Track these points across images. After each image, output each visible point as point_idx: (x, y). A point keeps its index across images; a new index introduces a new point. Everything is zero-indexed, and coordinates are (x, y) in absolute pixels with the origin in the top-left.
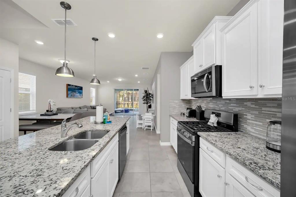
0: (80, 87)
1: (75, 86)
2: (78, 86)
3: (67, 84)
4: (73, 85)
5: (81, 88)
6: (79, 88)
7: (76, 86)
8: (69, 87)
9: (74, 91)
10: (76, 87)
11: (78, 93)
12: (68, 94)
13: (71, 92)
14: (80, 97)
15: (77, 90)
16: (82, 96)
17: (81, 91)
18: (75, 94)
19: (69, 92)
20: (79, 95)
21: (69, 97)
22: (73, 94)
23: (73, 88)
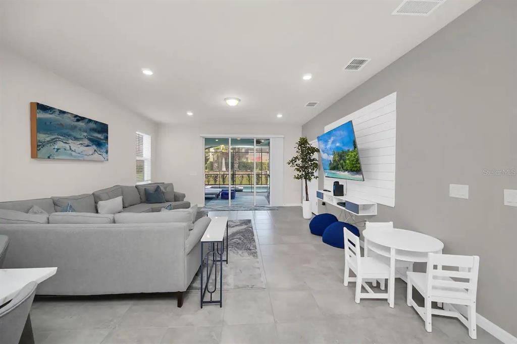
0: (96, 122)
1: (76, 116)
2: (90, 121)
3: (32, 104)
4: (62, 112)
5: (103, 128)
6: (92, 125)
7: (80, 119)
8: (41, 115)
9: (69, 136)
10: (78, 120)
11: (89, 141)
12: (38, 146)
13: (53, 137)
14: (96, 156)
15: (85, 134)
16: (104, 154)
17: (102, 138)
18: (75, 146)
19: (44, 136)
20: (95, 151)
21: (49, 157)
22: (67, 146)
23: (63, 123)
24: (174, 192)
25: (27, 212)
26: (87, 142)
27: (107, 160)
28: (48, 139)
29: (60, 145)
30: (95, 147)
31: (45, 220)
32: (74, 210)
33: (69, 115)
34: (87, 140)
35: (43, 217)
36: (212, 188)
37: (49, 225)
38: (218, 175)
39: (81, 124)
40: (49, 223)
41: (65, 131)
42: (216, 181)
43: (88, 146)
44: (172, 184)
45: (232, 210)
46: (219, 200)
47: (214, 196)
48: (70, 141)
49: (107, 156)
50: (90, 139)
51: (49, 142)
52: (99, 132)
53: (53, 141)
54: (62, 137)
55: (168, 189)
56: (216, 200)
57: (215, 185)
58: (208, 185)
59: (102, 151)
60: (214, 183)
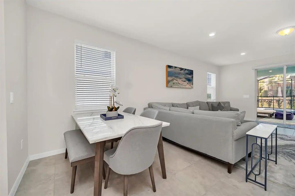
0: (188, 70)
1: (180, 68)
2: (186, 69)
3: (166, 66)
4: (176, 67)
5: (191, 73)
6: (187, 72)
7: (182, 69)
8: (169, 70)
9: (178, 77)
10: (181, 70)
11: (185, 79)
12: (168, 82)
13: (173, 78)
14: (188, 86)
15: (184, 76)
16: (191, 85)
17: (191, 77)
18: (180, 81)
19: (170, 78)
20: (188, 83)
21: (171, 87)
22: (177, 81)
23: (176, 72)
24: (231, 108)
25: (165, 106)
26: (184, 80)
27: (193, 88)
28: (171, 79)
29: (175, 81)
30: (187, 82)
31: (169, 109)
32: (178, 107)
33: (178, 68)
34: (184, 79)
35: (168, 108)
36: (265, 109)
37: (170, 111)
38: (272, 100)
39: (182, 71)
40: (170, 110)
41: (176, 75)
42: (270, 105)
43: (184, 81)
44: (229, 102)
45: (287, 128)
46: (273, 118)
47: (267, 115)
48: (178, 79)
49: (193, 86)
50: (186, 78)
51: (171, 80)
52: (189, 75)
53: (172, 80)
54: (175, 78)
55: (226, 105)
56: (269, 118)
57: (269, 108)
58: (262, 107)
59: (190, 83)
60: (268, 107)
